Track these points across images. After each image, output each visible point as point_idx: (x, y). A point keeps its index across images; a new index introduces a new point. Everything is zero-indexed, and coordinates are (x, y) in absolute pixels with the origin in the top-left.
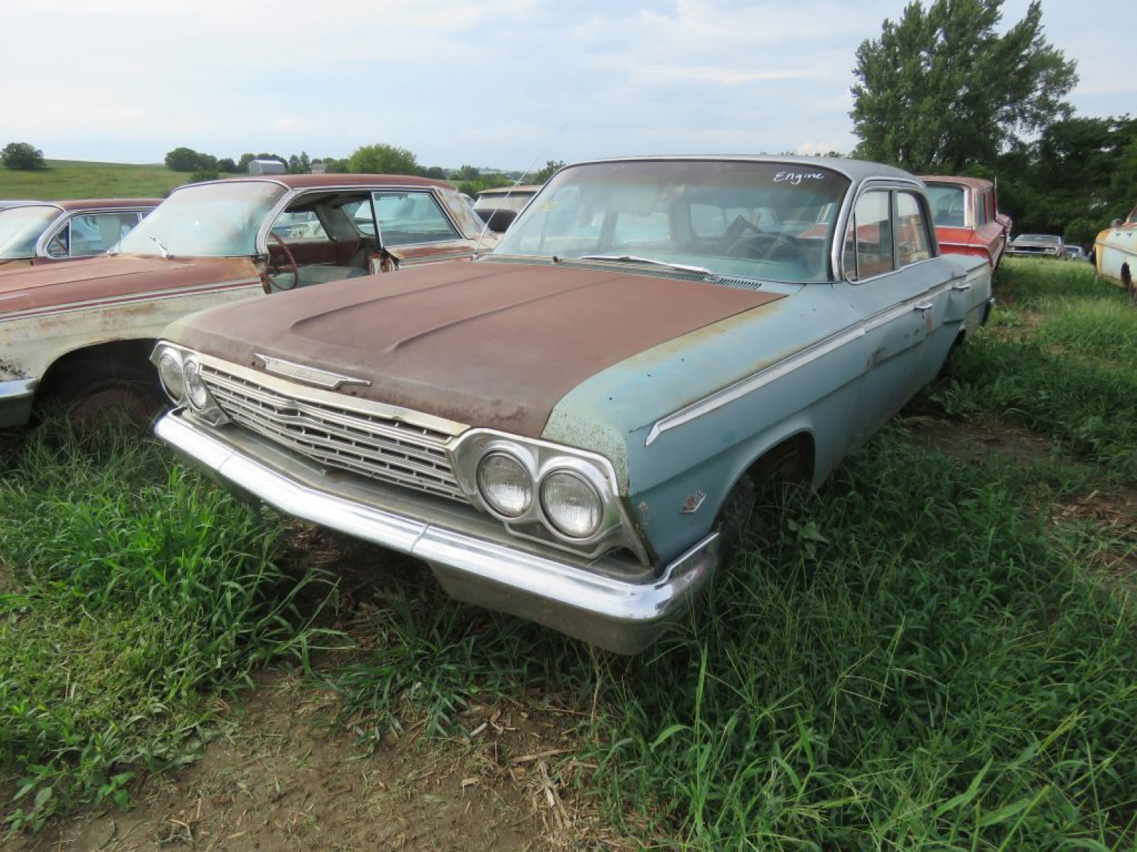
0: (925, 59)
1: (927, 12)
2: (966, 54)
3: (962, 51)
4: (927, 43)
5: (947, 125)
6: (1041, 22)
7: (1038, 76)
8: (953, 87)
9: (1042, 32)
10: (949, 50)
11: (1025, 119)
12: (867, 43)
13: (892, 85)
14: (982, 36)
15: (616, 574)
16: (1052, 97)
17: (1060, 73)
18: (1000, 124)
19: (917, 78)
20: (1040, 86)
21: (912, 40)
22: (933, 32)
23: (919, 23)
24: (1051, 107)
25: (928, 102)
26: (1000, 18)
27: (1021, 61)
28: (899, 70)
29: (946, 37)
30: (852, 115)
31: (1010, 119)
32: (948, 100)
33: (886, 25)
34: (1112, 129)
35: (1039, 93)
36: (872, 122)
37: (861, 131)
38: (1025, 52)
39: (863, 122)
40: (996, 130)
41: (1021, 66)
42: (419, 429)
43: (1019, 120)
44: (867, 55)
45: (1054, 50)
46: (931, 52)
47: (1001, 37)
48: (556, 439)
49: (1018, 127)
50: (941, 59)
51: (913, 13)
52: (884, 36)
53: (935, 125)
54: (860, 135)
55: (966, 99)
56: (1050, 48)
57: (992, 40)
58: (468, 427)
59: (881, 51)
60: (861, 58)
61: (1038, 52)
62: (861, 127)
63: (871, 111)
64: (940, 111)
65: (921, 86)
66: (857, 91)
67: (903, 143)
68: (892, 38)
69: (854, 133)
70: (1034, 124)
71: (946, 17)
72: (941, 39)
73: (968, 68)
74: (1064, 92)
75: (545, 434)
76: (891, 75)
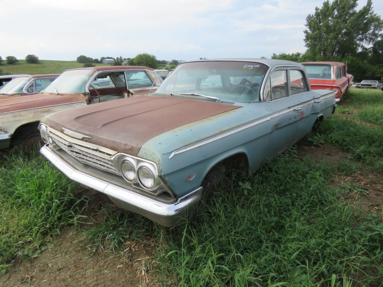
0: (330, 20)
1: (331, 4)
2: (345, 18)
3: (344, 17)
4: (331, 14)
5: (338, 43)
6: (372, 6)
7: (372, 25)
8: (341, 29)
9: (373, 9)
10: (340, 17)
11: (367, 40)
12: (310, 15)
13: (319, 29)
14: (351, 12)
15: (162, 200)
16: (377, 32)
17: (379, 24)
18: (358, 42)
19: (327, 27)
20: (372, 28)
21: (326, 14)
22: (333, 11)
23: (328, 8)
24: (376, 36)
25: (332, 35)
26: (357, 5)
27: (365, 20)
28: (321, 24)
29: (338, 12)
30: (304, 40)
31: (361, 40)
32: (339, 34)
33: (317, 9)
35: (372, 31)
36: (312, 42)
37: (308, 45)
38: (367, 17)
39: (308, 42)
40: (356, 44)
41: (365, 21)
42: (104, 153)
43: (365, 40)
44: (310, 19)
45: (377, 15)
46: (332, 17)
47: (358, 11)
48: (141, 157)
49: (364, 43)
50: (336, 20)
51: (326, 5)
52: (316, 13)
53: (334, 42)
54: (307, 47)
55: (345, 33)
56: (375, 15)
57: (354, 13)
58: (117, 152)
59: (315, 18)
60: (308, 20)
61: (371, 17)
62: (307, 44)
63: (311, 38)
64: (336, 38)
65: (329, 29)
66: (306, 32)
67: (323, 49)
68: (319, 13)
69: (305, 46)
70: (370, 41)
71: (338, 5)
72: (336, 13)
73: (346, 23)
74: (381, 30)
75: (138, 155)
76: (318, 26)
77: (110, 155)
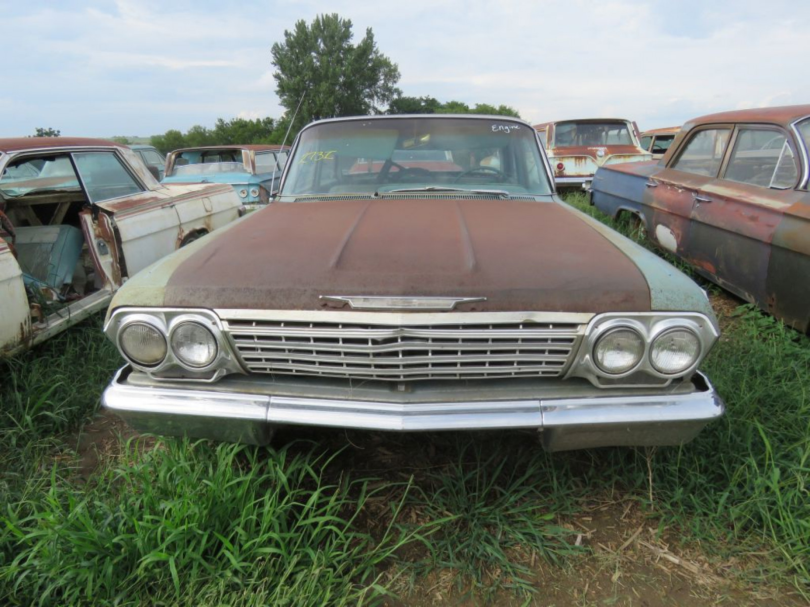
0: (315, 58)
1: (310, 27)
2: (338, 56)
3: (336, 55)
4: (314, 48)
5: (337, 100)
6: (375, 40)
7: (380, 72)
8: (336, 76)
9: (377, 45)
10: (330, 53)
11: (378, 97)
12: (277, 44)
13: (299, 73)
14: (345, 45)
16: (390, 85)
17: (391, 71)
18: (366, 100)
19: (314, 70)
20: (382, 77)
21: (305, 45)
22: (317, 41)
23: (306, 34)
24: (390, 90)
25: (324, 86)
26: (352, 36)
27: (369, 62)
28: (301, 63)
29: (324, 44)
30: (277, 93)
31: (371, 96)
32: (334, 85)
33: (287, 34)
34: (423, 104)
35: (382, 82)
36: (292, 97)
37: (285, 103)
38: (370, 57)
39: (285, 97)
40: (365, 103)
41: (370, 65)
42: (545, 325)
43: (376, 98)
44: (279, 54)
45: (385, 57)
46: (318, 53)
47: (355, 47)
48: (663, 308)
49: (376, 102)
50: (325, 58)
51: (301, 26)
52: (287, 41)
53: (331, 100)
54: (285, 106)
55: (344, 83)
56: (382, 56)
57: (350, 49)
58: (594, 314)
59: (287, 50)
60: (275, 54)
61: (377, 57)
62: (285, 101)
63: (289, 90)
64: (331, 92)
65: (318, 77)
66: (277, 77)
67: (315, 111)
68: (292, 43)
69: (281, 105)
70: (384, 100)
71: (322, 31)
72: (322, 45)
73: (342, 65)
74: (395, 82)
75: (653, 307)
76: (297, 67)
77: (573, 325)
